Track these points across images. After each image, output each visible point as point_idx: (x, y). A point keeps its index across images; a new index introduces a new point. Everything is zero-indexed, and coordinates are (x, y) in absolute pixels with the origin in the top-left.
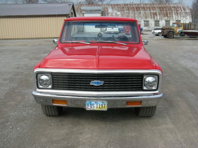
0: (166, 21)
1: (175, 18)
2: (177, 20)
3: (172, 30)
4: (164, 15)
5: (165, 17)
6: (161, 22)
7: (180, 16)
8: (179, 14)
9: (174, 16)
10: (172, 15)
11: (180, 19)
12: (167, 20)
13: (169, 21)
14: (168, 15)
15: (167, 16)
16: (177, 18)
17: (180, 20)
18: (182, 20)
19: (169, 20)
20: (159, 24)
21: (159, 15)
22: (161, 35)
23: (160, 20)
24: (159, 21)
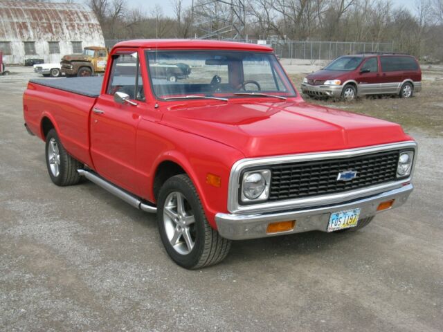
0: (49, 42)
1: (68, 36)
2: (73, 40)
3: (87, 64)
4: (45, 28)
5: (47, 32)
6: (39, 44)
7: (78, 33)
8: (76, 28)
9: (66, 31)
10: (62, 29)
11: (81, 38)
12: (53, 40)
13: (57, 42)
14: (54, 30)
15: (51, 31)
16: (72, 36)
17: (79, 40)
18: (83, 41)
19: (55, 40)
20: (34, 49)
21: (34, 28)
22: (57, 74)
23: (37, 40)
24: (33, 42)
